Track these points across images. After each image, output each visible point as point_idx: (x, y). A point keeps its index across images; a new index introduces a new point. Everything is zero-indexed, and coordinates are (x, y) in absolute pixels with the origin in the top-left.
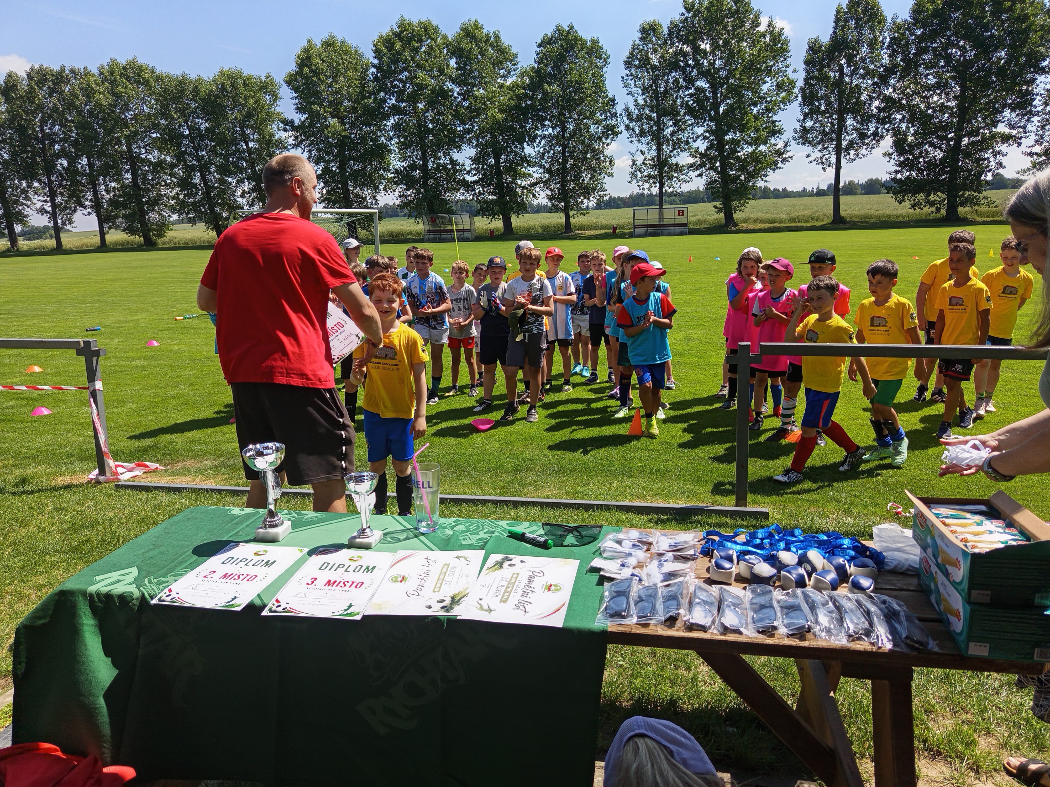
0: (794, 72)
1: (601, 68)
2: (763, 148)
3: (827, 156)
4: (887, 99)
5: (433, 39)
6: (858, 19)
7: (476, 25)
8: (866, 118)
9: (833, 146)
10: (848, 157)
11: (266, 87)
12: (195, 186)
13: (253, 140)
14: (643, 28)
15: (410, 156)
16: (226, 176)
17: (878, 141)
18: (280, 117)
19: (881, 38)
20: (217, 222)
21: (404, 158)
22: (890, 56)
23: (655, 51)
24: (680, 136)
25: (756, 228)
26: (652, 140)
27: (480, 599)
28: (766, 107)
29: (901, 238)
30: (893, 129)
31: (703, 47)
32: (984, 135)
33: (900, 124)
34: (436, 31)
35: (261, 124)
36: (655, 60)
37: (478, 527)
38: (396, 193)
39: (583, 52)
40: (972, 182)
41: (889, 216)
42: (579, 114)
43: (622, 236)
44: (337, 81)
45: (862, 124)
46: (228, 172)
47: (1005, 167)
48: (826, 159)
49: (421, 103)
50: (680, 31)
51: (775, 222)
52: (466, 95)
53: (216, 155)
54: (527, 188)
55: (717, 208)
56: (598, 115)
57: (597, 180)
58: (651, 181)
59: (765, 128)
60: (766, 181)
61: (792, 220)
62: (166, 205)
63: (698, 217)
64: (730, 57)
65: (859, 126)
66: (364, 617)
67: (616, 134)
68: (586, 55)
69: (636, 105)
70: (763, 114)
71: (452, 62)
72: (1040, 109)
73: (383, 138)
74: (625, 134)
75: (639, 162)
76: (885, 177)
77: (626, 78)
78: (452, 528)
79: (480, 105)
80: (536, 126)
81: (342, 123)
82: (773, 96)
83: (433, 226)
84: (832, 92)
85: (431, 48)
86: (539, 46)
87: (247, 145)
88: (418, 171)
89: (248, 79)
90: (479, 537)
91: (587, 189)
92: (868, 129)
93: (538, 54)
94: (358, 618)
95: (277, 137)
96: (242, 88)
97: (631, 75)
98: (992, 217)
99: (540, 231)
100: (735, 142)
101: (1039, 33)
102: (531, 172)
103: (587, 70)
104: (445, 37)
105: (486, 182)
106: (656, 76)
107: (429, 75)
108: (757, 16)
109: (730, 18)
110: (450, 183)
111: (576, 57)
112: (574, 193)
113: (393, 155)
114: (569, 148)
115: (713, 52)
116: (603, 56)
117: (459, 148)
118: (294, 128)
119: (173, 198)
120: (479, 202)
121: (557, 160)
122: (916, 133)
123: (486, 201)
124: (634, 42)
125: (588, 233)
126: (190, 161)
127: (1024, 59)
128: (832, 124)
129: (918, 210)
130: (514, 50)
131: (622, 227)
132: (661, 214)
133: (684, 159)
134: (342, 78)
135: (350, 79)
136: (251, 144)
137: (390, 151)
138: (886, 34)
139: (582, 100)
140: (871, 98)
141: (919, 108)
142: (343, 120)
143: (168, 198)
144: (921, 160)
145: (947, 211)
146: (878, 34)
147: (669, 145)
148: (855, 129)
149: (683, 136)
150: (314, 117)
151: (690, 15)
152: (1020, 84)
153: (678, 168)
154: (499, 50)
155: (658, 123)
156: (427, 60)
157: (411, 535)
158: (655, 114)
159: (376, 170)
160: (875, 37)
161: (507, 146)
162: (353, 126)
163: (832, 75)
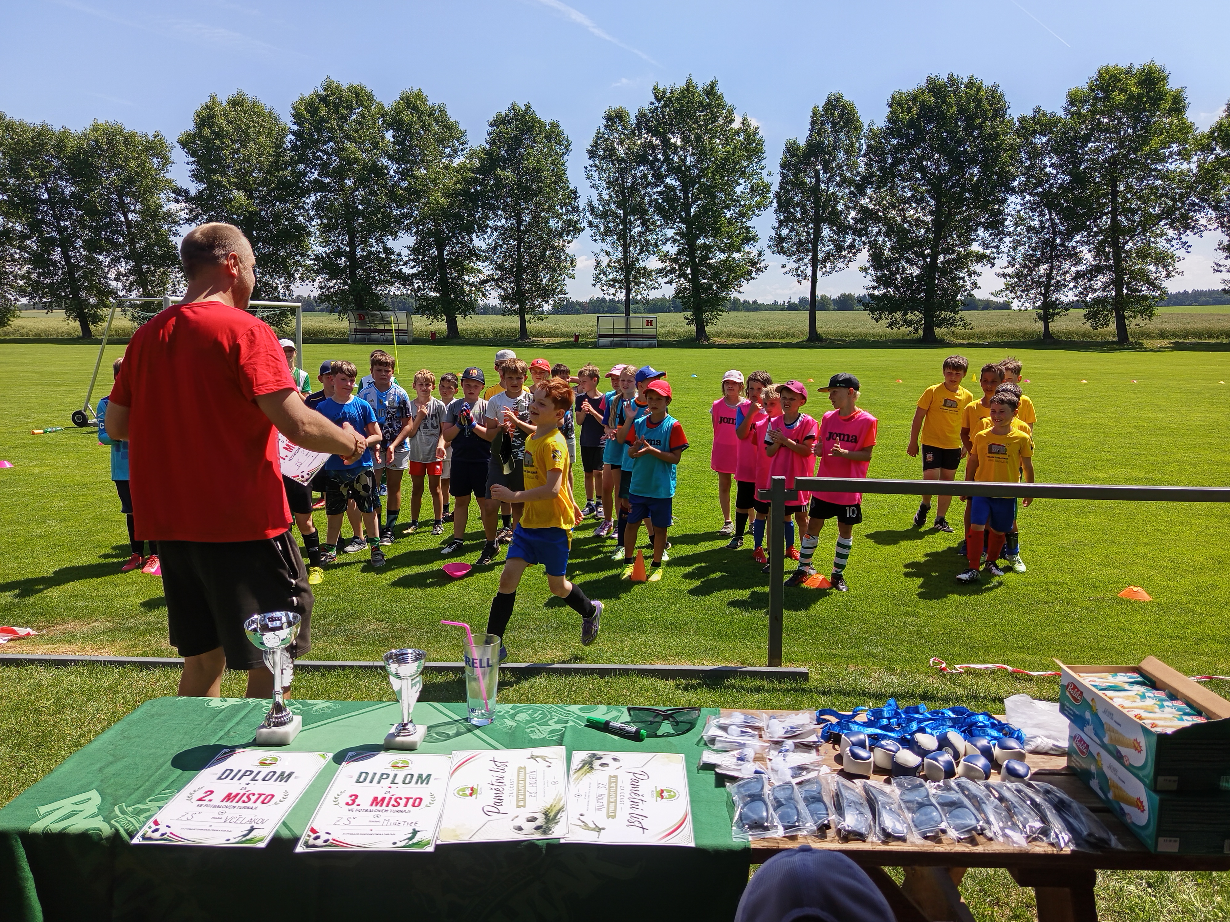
0: (769, 175)
1: (562, 155)
2: (736, 256)
3: (802, 268)
4: (863, 210)
5: (365, 107)
6: (834, 124)
7: (419, 96)
8: (843, 229)
9: (809, 258)
10: (824, 269)
11: (153, 148)
12: (54, 264)
13: (134, 211)
14: (609, 115)
15: (334, 241)
16: (96, 252)
17: (855, 254)
18: (170, 185)
19: (858, 145)
20: (82, 310)
21: (327, 243)
22: (866, 164)
23: (621, 142)
24: (649, 238)
25: (729, 343)
26: (618, 240)
27: (582, 815)
28: (739, 211)
29: (881, 359)
30: (870, 242)
31: (673, 140)
32: (959, 252)
33: (876, 237)
34: (370, 97)
35: (145, 192)
36: (621, 152)
37: (544, 715)
38: (316, 284)
39: (541, 136)
40: (948, 302)
41: (866, 335)
42: (536, 205)
43: (585, 346)
44: (246, 148)
45: (838, 235)
46: (99, 248)
47: (979, 288)
48: (802, 272)
49: (349, 179)
50: (648, 121)
51: (748, 338)
52: (404, 174)
53: (84, 227)
54: (475, 286)
55: (688, 319)
56: (558, 207)
57: (556, 281)
58: (617, 286)
59: (739, 234)
60: (739, 292)
61: (767, 336)
62: (11, 286)
63: (667, 329)
64: (702, 154)
65: (835, 237)
66: (438, 847)
67: (578, 231)
68: (545, 140)
69: (600, 200)
70: (736, 218)
71: (389, 135)
72: (1011, 229)
73: (301, 218)
74: (588, 231)
75: (604, 264)
76: (862, 292)
77: (589, 168)
78: (513, 717)
79: (420, 187)
80: (487, 216)
81: (250, 197)
82: (747, 199)
83: (360, 324)
84: (808, 199)
85: (363, 117)
86: (491, 125)
87: (126, 216)
88: (344, 259)
89: (131, 137)
90: (550, 728)
91: (546, 290)
92: (844, 241)
93: (489, 134)
94: (430, 849)
95: (165, 209)
96: (122, 148)
97: (595, 165)
98: (968, 339)
99: (491, 336)
100: (707, 248)
101: (1010, 153)
102: (480, 267)
103: (545, 156)
104: (381, 106)
105: (427, 276)
106: (622, 169)
107: (359, 148)
108: (731, 112)
109: (702, 111)
110: (384, 275)
111: (534, 141)
112: (531, 294)
113: (313, 239)
114: (525, 243)
115: (683, 148)
116: (564, 142)
117: (395, 235)
118: (188, 199)
119: (23, 277)
120: (418, 299)
121: (511, 256)
122: (892, 248)
123: (427, 298)
124: (599, 129)
125: (546, 341)
126: (48, 233)
127: (995, 177)
128: (808, 233)
129: (895, 330)
130: (462, 127)
131: (584, 336)
132: (628, 324)
133: (653, 263)
134: (252, 144)
135: (262, 146)
136: (130, 216)
137: (309, 234)
138: (862, 141)
139: (540, 190)
140: (847, 208)
141: (896, 221)
142: (251, 193)
143: (15, 277)
144: (898, 276)
145: (924, 331)
146: (854, 140)
147: (636, 247)
148: (831, 240)
149: (652, 238)
150: (213, 186)
151: (660, 105)
152: (993, 203)
153: (647, 273)
154: (444, 126)
155: (624, 221)
156: (356, 131)
157: (463, 729)
158: (621, 212)
159: (290, 255)
160: (852, 143)
161: (453, 236)
162: (263, 200)
163: (807, 180)
